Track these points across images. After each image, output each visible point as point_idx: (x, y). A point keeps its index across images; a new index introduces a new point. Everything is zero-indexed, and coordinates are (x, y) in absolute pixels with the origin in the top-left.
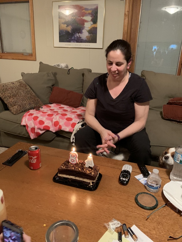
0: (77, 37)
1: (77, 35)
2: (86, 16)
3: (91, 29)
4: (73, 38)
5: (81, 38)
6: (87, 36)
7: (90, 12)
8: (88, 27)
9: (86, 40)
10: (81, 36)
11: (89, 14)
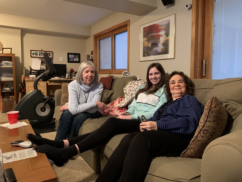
0: (155, 50)
1: (155, 49)
2: (161, 31)
3: (165, 41)
4: (152, 52)
5: (157, 51)
6: (162, 49)
7: (164, 27)
8: (163, 41)
9: (161, 52)
10: (157, 50)
11: (163, 29)
